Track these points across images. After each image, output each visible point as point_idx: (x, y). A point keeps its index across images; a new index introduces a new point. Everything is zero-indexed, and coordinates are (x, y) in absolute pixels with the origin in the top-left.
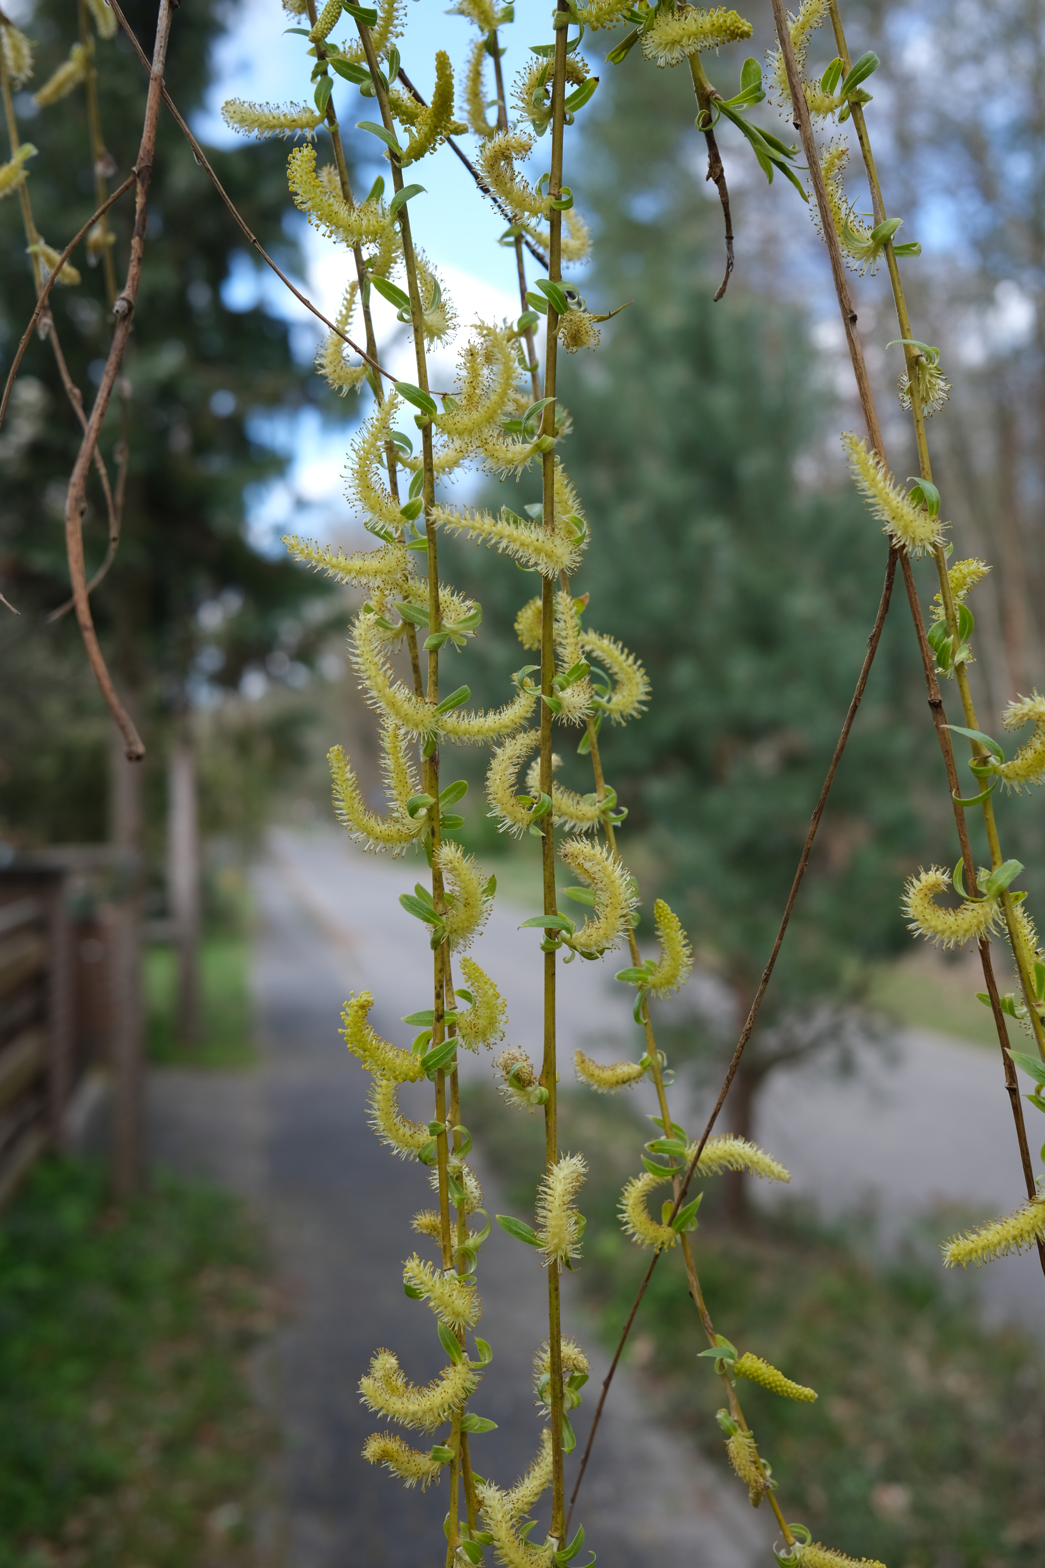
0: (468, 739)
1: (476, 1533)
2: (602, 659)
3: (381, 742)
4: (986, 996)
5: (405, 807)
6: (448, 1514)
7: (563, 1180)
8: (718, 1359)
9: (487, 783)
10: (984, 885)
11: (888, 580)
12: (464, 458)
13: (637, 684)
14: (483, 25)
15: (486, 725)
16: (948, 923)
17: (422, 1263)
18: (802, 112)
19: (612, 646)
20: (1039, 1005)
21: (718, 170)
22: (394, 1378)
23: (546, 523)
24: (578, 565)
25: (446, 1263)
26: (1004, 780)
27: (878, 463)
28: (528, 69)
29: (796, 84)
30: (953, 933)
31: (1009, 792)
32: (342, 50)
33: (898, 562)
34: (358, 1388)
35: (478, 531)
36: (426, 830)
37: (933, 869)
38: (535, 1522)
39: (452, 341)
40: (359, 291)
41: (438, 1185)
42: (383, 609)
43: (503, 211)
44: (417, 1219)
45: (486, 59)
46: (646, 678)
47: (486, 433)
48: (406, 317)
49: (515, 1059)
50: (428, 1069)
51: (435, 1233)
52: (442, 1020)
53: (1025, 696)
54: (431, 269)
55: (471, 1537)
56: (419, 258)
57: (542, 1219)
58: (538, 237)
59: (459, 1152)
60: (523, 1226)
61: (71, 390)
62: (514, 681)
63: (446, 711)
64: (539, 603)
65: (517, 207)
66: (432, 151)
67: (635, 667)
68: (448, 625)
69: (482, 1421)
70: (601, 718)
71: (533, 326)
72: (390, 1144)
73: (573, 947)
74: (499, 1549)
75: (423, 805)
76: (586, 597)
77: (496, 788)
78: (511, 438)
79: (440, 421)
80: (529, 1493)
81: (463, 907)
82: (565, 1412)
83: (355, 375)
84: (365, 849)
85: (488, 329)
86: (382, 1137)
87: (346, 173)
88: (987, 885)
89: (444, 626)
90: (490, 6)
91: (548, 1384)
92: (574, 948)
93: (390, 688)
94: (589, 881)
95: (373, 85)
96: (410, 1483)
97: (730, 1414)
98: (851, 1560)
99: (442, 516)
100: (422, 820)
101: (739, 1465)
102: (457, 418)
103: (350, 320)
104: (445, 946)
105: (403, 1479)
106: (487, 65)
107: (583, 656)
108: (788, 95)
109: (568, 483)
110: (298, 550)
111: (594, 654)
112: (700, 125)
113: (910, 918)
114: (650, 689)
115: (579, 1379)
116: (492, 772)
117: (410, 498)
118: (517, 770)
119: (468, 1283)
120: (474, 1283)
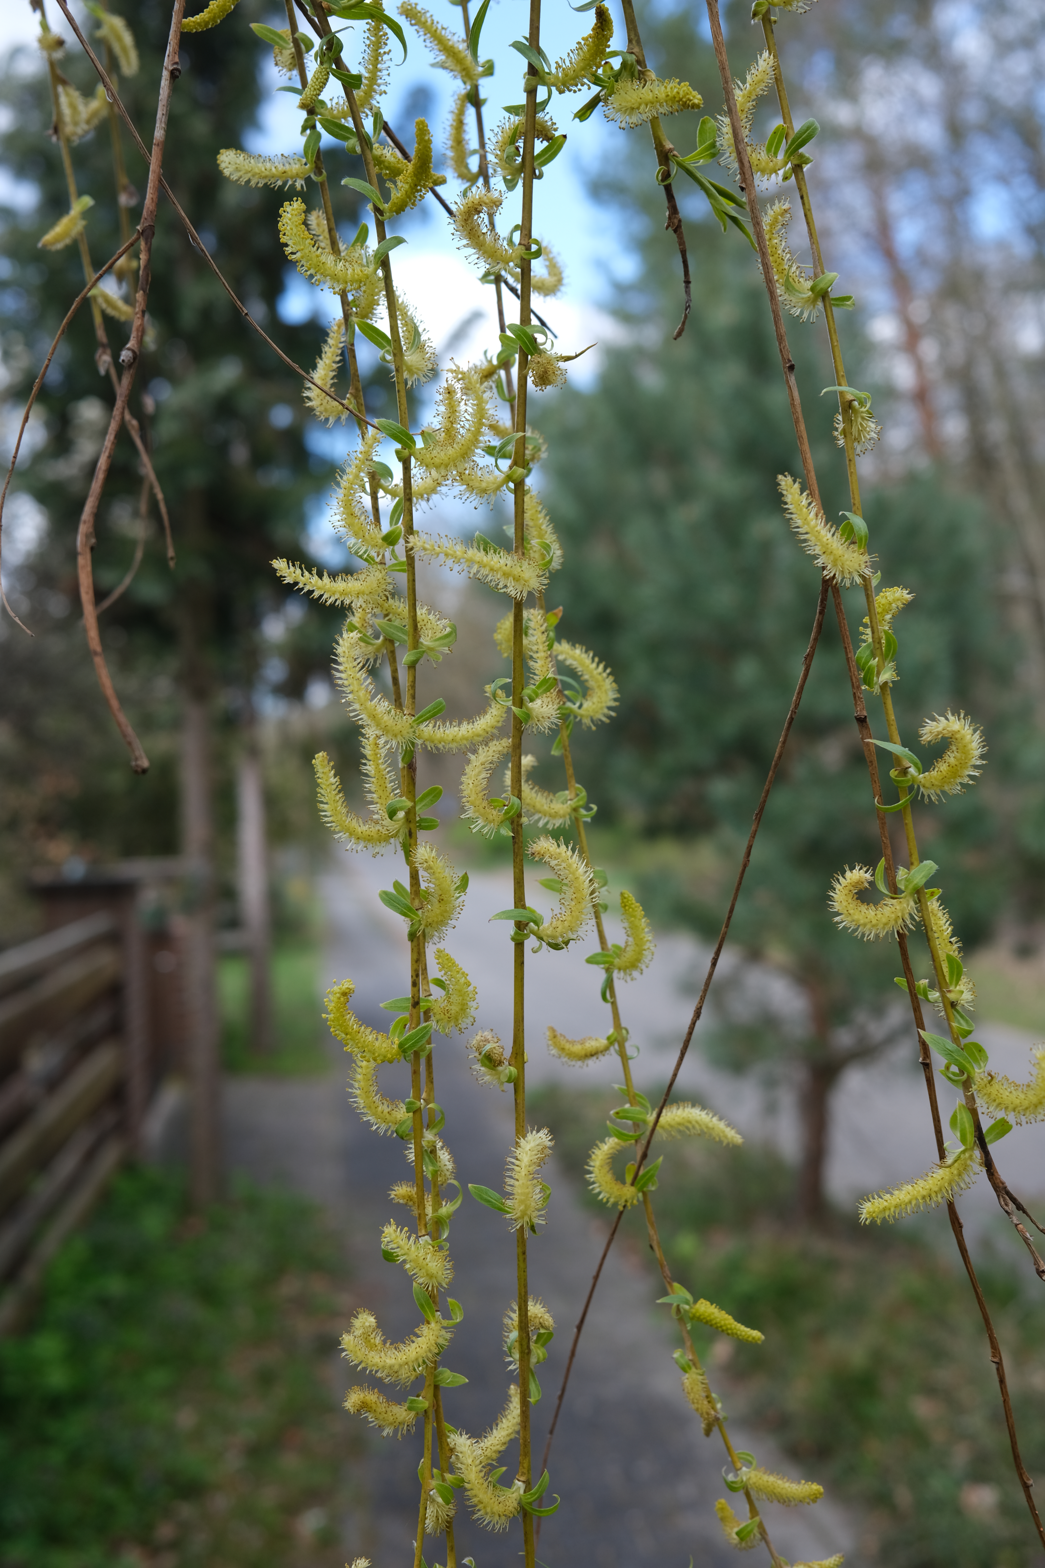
0: (443, 746)
1: (448, 1476)
2: (574, 667)
3: (362, 749)
4: (904, 981)
5: (385, 810)
6: (422, 1460)
7: (529, 1152)
9: (461, 787)
10: (903, 882)
11: (821, 606)
12: (440, 486)
13: (606, 691)
14: (465, 79)
15: (460, 734)
16: (869, 917)
17: (399, 1229)
18: (747, 177)
19: (584, 656)
20: (950, 991)
21: (676, 221)
22: (372, 1336)
23: (517, 548)
24: (544, 587)
25: (421, 1230)
26: (922, 789)
27: (810, 504)
28: (502, 127)
29: (741, 148)
30: (873, 926)
31: (926, 800)
32: (329, 106)
33: (830, 590)
34: (339, 1343)
35: (451, 557)
36: (404, 831)
37: (857, 868)
38: (504, 1469)
41: (414, 1159)
42: (365, 625)
44: (394, 1190)
45: (468, 109)
46: (614, 685)
49: (487, 1041)
50: (404, 1051)
51: (411, 1203)
52: (417, 1007)
53: (940, 715)
54: (411, 311)
55: (444, 1481)
57: (509, 1188)
59: (433, 1128)
60: (493, 1194)
62: (486, 692)
63: (422, 722)
65: (489, 257)
66: (412, 206)
67: (605, 675)
68: (425, 643)
69: (454, 1376)
70: (572, 722)
71: (509, 362)
72: (369, 1120)
73: (540, 938)
74: (469, 1491)
75: (401, 809)
76: (560, 610)
77: (469, 792)
79: (418, 456)
80: (497, 1442)
81: (437, 903)
82: (531, 1367)
86: (362, 1113)
87: (332, 220)
88: (905, 883)
89: (422, 643)
90: (467, 65)
91: (516, 1341)
92: (542, 939)
93: (371, 701)
95: (358, 143)
96: (387, 1432)
99: (419, 543)
100: (400, 822)
102: (435, 453)
104: (421, 938)
105: (381, 1428)
106: (470, 115)
107: (555, 667)
108: (734, 158)
110: (286, 573)
111: (566, 664)
112: (660, 179)
113: (836, 912)
114: (617, 696)
115: (545, 1336)
116: (466, 777)
117: (391, 525)
118: (489, 775)
119: (441, 1248)
120: (447, 1248)
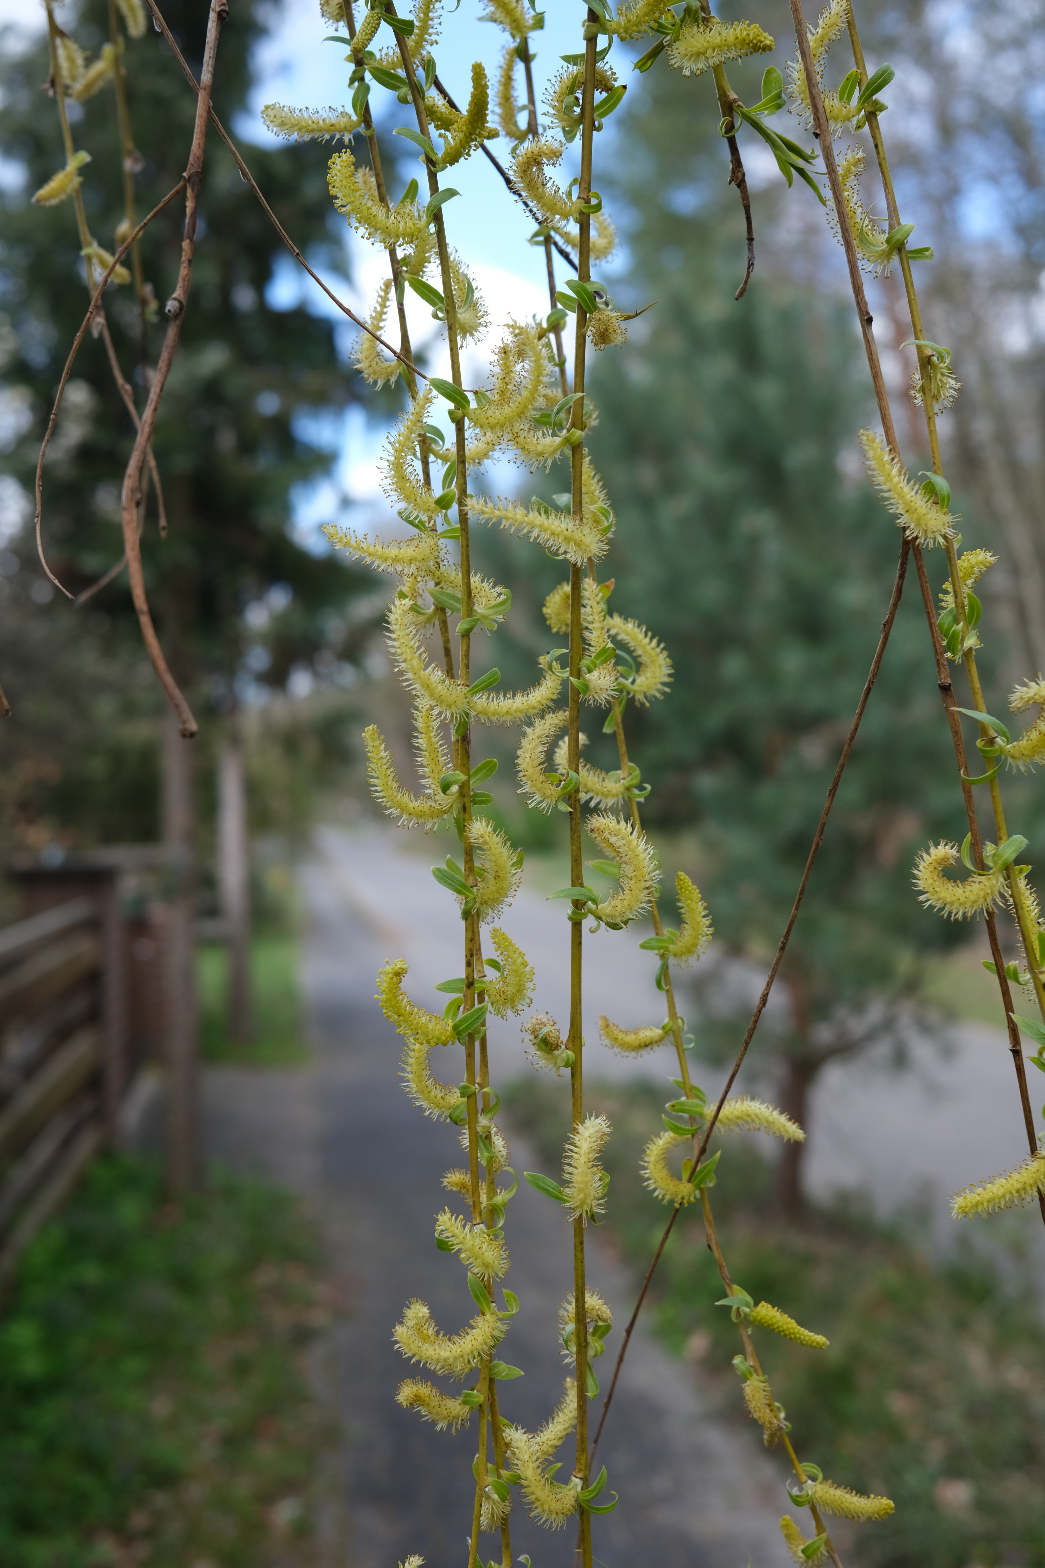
0: (497, 719)
1: (504, 1473)
2: (626, 642)
3: (414, 722)
4: (991, 963)
5: (438, 784)
6: (477, 1455)
7: (588, 1138)
8: (735, 1307)
9: (518, 761)
10: (990, 859)
11: (901, 569)
12: (493, 450)
13: (660, 666)
14: (514, 32)
15: (515, 706)
16: (956, 894)
17: (454, 1217)
18: (821, 122)
19: (636, 630)
20: (1042, 972)
21: (740, 175)
22: (425, 1327)
23: (575, 513)
24: (605, 553)
25: (475, 1218)
26: (1010, 760)
27: (893, 459)
28: (558, 78)
29: (815, 95)
30: (961, 904)
31: (1015, 771)
32: (378, 57)
33: (911, 552)
34: (392, 1335)
35: (511, 521)
36: (457, 806)
37: (942, 843)
38: (560, 1465)
39: (483, 337)
40: (393, 288)
41: (468, 1144)
42: (415, 594)
43: (534, 215)
44: (447, 1178)
45: (517, 64)
46: (668, 661)
47: (518, 426)
48: (441, 315)
49: (543, 1024)
50: (459, 1033)
51: (464, 1191)
52: (472, 987)
53: (1031, 681)
54: (463, 269)
55: (499, 1476)
56: (452, 258)
57: (568, 1176)
58: (566, 236)
59: (488, 1113)
60: (550, 1183)
61: (123, 386)
62: (540, 664)
63: (476, 693)
64: (567, 588)
65: (548, 211)
66: (466, 157)
67: (658, 650)
68: (479, 611)
69: (509, 1368)
70: (625, 699)
71: (562, 322)
72: (422, 1105)
73: (598, 918)
74: (526, 1487)
75: (455, 782)
76: (612, 583)
77: (526, 766)
78: (541, 432)
79: (472, 416)
80: (554, 1437)
81: (493, 879)
82: (589, 1359)
83: (389, 370)
84: (399, 824)
85: (520, 328)
86: (415, 1098)
87: (382, 176)
88: (993, 858)
89: (476, 611)
90: (521, 14)
91: (573, 1334)
92: (600, 919)
93: (424, 670)
94: (614, 854)
95: (410, 92)
96: (441, 1426)
97: (746, 1359)
98: (860, 1497)
99: (476, 506)
100: (453, 797)
101: (754, 1407)
102: (490, 413)
103: (384, 317)
104: (475, 917)
105: (434, 1423)
106: (518, 70)
107: (609, 640)
108: (807, 105)
109: (595, 475)
110: (337, 538)
111: (619, 638)
112: (723, 131)
113: (920, 890)
114: (672, 671)
115: (603, 1329)
116: (522, 750)
117: (444, 488)
118: (546, 749)
119: (496, 1237)
120: (502, 1237)
